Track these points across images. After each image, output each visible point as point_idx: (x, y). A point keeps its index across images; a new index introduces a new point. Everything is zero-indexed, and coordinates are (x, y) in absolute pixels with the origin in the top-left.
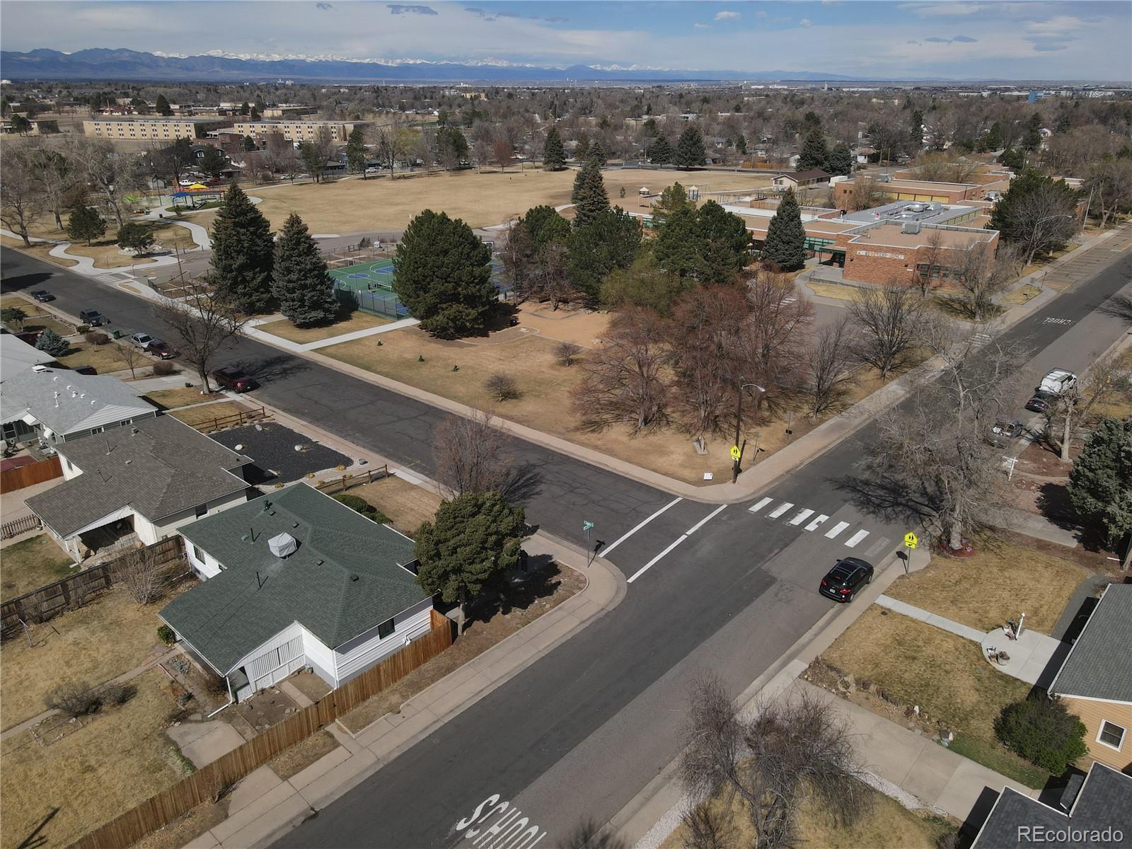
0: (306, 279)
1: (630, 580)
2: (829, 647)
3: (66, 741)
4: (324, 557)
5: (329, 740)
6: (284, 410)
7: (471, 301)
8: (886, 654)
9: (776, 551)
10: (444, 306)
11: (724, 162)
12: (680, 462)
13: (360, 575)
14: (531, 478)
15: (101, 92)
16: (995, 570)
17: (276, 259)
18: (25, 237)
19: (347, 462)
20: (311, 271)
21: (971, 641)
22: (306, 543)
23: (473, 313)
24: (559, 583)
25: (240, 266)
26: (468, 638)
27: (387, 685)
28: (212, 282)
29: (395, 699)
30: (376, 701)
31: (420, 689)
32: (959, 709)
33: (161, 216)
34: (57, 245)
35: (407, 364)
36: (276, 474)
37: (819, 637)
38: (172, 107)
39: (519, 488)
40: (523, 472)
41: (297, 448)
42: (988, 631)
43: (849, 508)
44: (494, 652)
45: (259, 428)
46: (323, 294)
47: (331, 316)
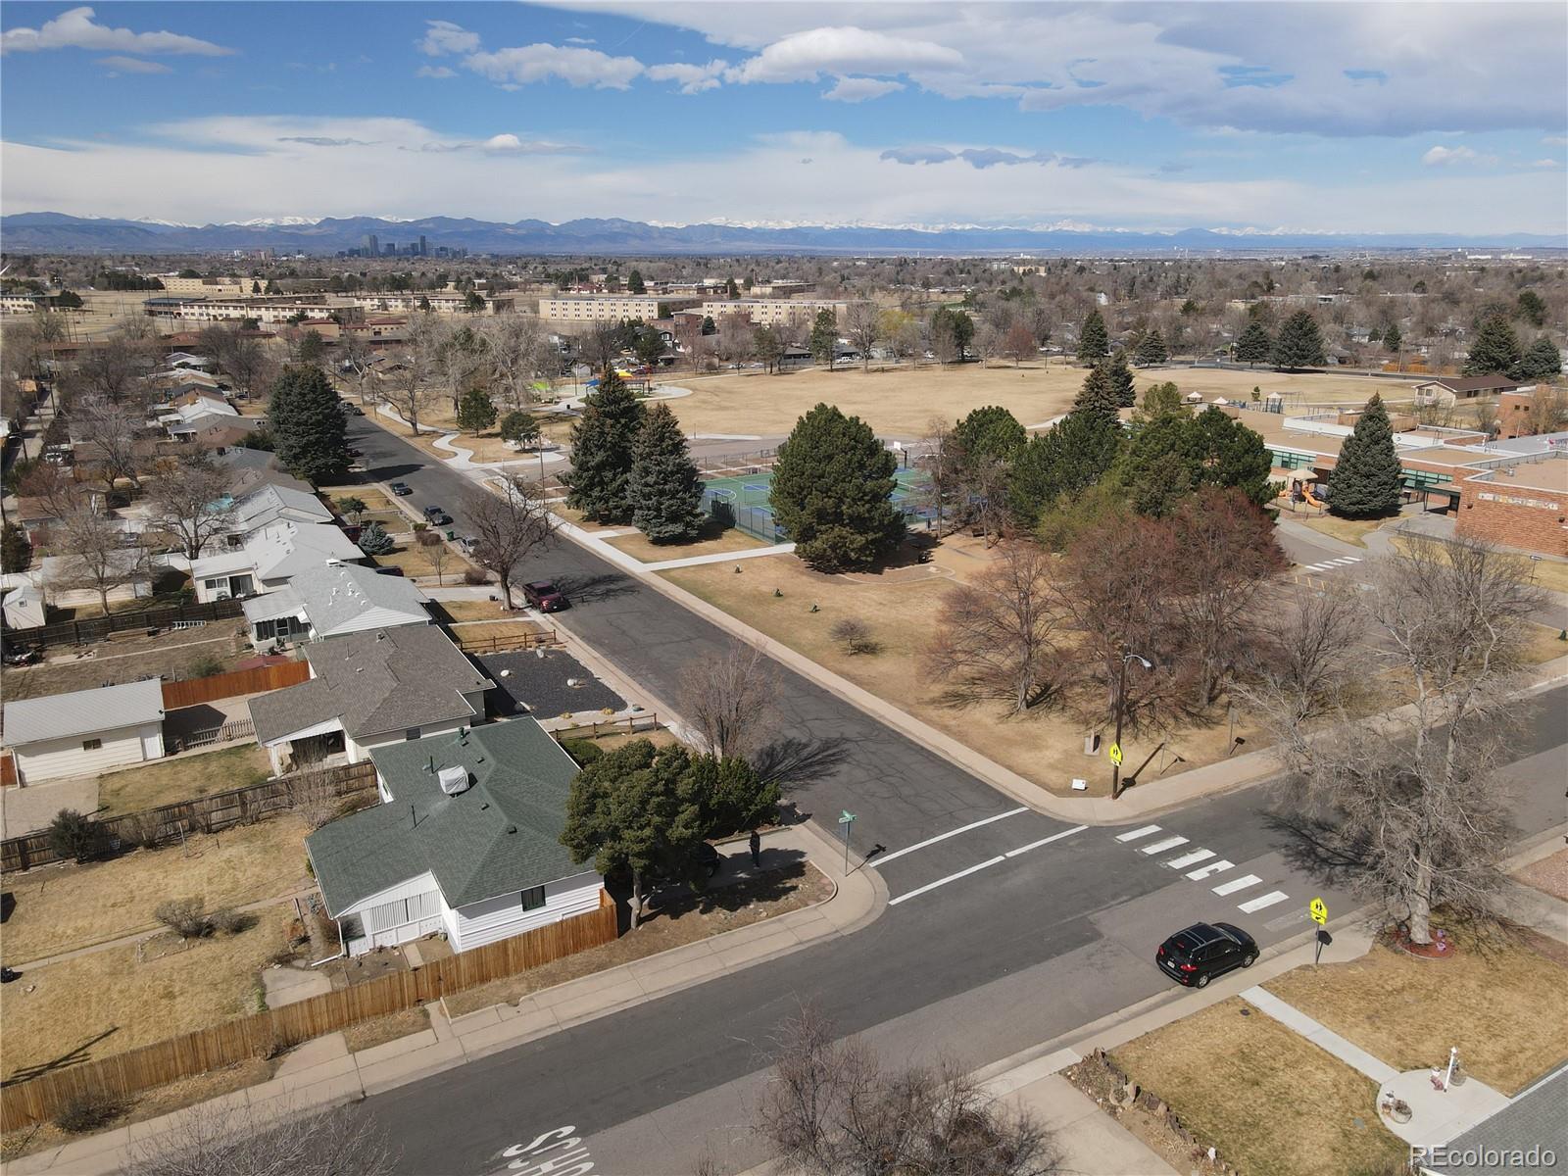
0: (665, 484)
1: (893, 903)
2: (1130, 1042)
3: (164, 960)
4: (491, 801)
5: (421, 1019)
6: (583, 638)
7: (860, 524)
8: (1213, 1069)
9: (1125, 898)
10: (823, 528)
11: (1357, 362)
12: (1052, 761)
13: (520, 828)
14: (833, 755)
15: (579, 267)
16: (1473, 984)
17: (635, 458)
18: (414, 425)
19: (618, 704)
20: (672, 473)
21: (1366, 1079)
22: (481, 783)
23: (860, 540)
24: (794, 888)
25: (598, 465)
26: (642, 933)
27: (517, 971)
28: (565, 480)
29: (517, 988)
30: (496, 986)
31: (555, 983)
32: (1288, 1169)
33: (568, 407)
34: (445, 435)
35: (758, 598)
36: (528, 708)
37: (1122, 1026)
38: (648, 284)
39: (811, 765)
40: (827, 745)
41: (570, 682)
42: (1404, 1068)
43: (1275, 859)
44: (667, 958)
45: (541, 655)
46: (684, 503)
47: (694, 533)
